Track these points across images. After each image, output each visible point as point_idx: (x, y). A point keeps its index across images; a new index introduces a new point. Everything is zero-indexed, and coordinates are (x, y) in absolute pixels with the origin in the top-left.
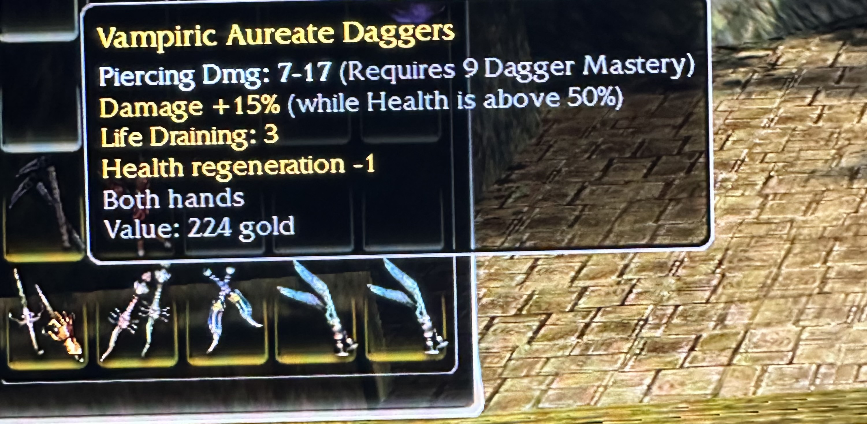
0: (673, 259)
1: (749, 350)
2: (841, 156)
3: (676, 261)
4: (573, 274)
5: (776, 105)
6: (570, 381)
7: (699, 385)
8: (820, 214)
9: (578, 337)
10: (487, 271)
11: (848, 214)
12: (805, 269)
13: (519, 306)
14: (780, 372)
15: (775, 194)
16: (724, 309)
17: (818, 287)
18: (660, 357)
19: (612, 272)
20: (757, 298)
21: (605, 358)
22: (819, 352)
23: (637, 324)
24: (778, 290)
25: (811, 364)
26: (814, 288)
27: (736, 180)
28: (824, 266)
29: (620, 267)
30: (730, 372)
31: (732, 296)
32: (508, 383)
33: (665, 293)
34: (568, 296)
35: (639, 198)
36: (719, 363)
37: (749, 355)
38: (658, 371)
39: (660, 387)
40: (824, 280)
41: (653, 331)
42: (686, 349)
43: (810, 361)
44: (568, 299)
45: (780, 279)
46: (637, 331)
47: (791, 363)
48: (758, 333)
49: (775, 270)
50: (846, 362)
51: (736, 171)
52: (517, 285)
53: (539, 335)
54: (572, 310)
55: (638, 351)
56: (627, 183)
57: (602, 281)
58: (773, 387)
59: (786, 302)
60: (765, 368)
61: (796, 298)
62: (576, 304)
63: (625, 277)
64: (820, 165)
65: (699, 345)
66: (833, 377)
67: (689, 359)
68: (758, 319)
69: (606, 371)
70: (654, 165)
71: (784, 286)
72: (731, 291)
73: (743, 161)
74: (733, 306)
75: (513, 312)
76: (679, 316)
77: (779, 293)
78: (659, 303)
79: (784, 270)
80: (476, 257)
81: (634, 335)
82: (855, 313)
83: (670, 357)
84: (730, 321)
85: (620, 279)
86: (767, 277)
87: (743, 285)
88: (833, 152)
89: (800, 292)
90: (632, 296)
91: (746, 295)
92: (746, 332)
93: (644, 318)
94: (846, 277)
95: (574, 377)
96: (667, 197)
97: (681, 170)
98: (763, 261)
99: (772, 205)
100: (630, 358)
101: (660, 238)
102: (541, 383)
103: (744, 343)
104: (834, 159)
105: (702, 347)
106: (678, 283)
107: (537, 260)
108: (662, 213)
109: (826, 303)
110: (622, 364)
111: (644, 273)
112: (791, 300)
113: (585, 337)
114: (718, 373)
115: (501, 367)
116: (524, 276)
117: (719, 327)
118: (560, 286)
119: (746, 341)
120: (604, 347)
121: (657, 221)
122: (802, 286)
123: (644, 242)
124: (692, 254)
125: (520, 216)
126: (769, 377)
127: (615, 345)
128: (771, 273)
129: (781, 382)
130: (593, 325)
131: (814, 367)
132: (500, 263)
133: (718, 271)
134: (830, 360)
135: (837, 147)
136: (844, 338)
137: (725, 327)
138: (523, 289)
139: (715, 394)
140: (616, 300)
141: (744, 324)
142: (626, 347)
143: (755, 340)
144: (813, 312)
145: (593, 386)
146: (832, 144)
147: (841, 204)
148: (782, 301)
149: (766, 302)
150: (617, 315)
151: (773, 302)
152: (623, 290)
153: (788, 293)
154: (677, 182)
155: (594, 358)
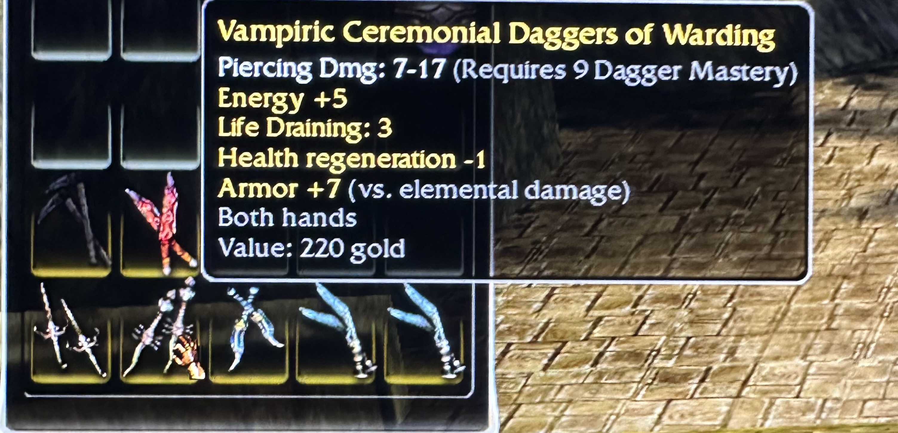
0: (686, 292)
1: (758, 383)
2: (851, 197)
3: (689, 294)
4: (588, 303)
5: (789, 145)
6: (584, 408)
7: (708, 415)
8: (829, 252)
9: (592, 366)
10: (505, 298)
11: (856, 253)
12: (814, 305)
13: (535, 334)
14: (787, 405)
15: (786, 232)
16: (734, 342)
17: (826, 323)
18: (671, 387)
19: (627, 303)
20: (767, 333)
21: (618, 387)
22: (826, 386)
23: (649, 355)
24: (788, 325)
25: (818, 398)
26: (822, 325)
27: (750, 217)
28: (831, 303)
29: (635, 298)
30: (739, 404)
31: (742, 329)
32: (523, 409)
33: (678, 325)
34: (582, 325)
35: (654, 231)
36: (728, 395)
37: (758, 388)
38: (669, 401)
39: (671, 417)
40: (832, 317)
41: (665, 361)
42: (697, 380)
43: (816, 395)
44: (583, 328)
45: (789, 314)
46: (649, 362)
47: (798, 397)
48: (767, 367)
49: (784, 306)
50: (851, 398)
51: (750, 208)
52: (534, 313)
53: (554, 363)
54: (586, 339)
55: (650, 381)
56: (644, 216)
57: (617, 311)
58: (780, 420)
59: (795, 338)
60: (773, 400)
61: (805, 333)
62: (590, 333)
63: (639, 308)
64: (830, 204)
65: (710, 376)
66: (839, 411)
67: (699, 390)
68: (767, 353)
69: (618, 400)
70: (670, 199)
71: (794, 321)
72: (741, 324)
73: (756, 198)
74: (743, 340)
75: (529, 339)
76: (690, 348)
77: (788, 328)
78: (671, 334)
79: (794, 306)
80: (495, 284)
81: (646, 365)
82: (862, 349)
83: (681, 387)
84: (740, 353)
85: (634, 310)
86: (777, 312)
87: (753, 320)
88: (843, 192)
89: (809, 327)
90: (645, 327)
91: (756, 329)
92: (755, 365)
93: (656, 348)
94: (852, 314)
95: (587, 404)
96: (683, 231)
97: (694, 205)
98: (774, 296)
99: (783, 242)
100: (642, 388)
101: (673, 270)
102: (554, 410)
103: (753, 376)
104: (843, 199)
105: (712, 378)
106: (690, 315)
107: (554, 289)
108: (676, 246)
109: (834, 339)
110: (634, 393)
111: (658, 305)
112: (799, 335)
113: (599, 366)
114: (727, 405)
115: (516, 393)
116: (541, 305)
117: (729, 360)
118: (576, 316)
119: (755, 374)
120: (617, 376)
121: (671, 254)
122: (810, 322)
123: (658, 274)
124: (704, 288)
125: (538, 246)
126: (776, 410)
127: (628, 375)
128: (780, 308)
129: (788, 416)
130: (607, 354)
131: (820, 402)
132: (518, 290)
133: (730, 304)
134: (836, 395)
135: (847, 187)
136: (850, 374)
137: (735, 360)
138: (539, 317)
139: (725, 425)
140: (630, 330)
141: (754, 357)
142: (638, 376)
143: (764, 373)
144: (820, 348)
145: (605, 414)
146: (842, 184)
147: (850, 243)
148: (791, 336)
149: (775, 336)
150: (631, 345)
151: (783, 336)
152: (637, 321)
153: (796, 328)
154: (691, 217)
155: (607, 387)
